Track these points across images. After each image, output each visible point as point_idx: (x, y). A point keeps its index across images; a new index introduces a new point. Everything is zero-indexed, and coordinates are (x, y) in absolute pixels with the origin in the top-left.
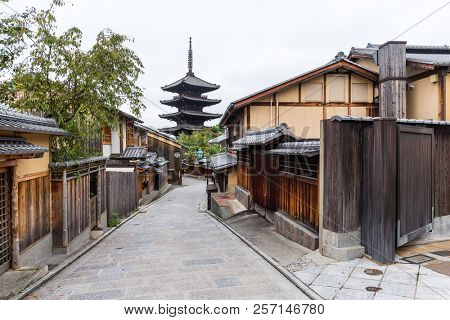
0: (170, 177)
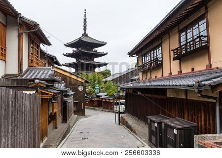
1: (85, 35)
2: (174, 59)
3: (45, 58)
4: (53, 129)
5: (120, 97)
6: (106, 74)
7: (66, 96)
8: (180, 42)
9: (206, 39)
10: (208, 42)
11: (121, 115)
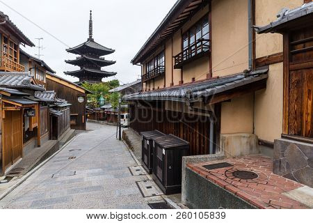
0: (73, 122)
1: (91, 39)
2: (176, 67)
3: (30, 62)
4: (35, 147)
5: (123, 110)
6: (115, 84)
7: (56, 108)
8: (182, 48)
9: (208, 44)
10: (210, 47)
11: (122, 129)
